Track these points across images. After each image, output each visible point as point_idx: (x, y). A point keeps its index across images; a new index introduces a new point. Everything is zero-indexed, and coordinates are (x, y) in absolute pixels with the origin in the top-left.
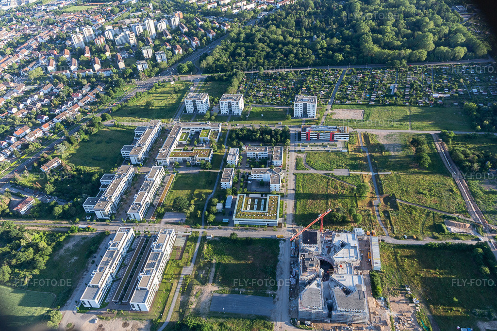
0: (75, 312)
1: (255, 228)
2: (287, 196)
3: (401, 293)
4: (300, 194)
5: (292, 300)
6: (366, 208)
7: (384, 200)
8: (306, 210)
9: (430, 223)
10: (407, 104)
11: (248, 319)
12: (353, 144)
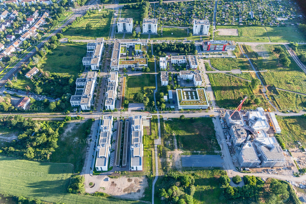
0: (91, 174)
1: (193, 111)
2: (207, 89)
3: (296, 146)
4: (215, 87)
5: (233, 156)
6: (259, 94)
7: (268, 88)
8: (222, 98)
9: (299, 102)
10: (263, 25)
11: (209, 170)
12: (238, 52)
